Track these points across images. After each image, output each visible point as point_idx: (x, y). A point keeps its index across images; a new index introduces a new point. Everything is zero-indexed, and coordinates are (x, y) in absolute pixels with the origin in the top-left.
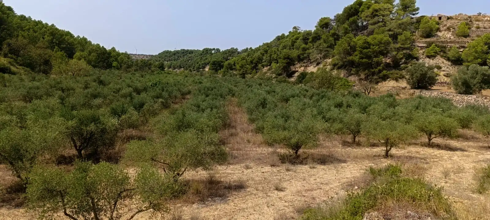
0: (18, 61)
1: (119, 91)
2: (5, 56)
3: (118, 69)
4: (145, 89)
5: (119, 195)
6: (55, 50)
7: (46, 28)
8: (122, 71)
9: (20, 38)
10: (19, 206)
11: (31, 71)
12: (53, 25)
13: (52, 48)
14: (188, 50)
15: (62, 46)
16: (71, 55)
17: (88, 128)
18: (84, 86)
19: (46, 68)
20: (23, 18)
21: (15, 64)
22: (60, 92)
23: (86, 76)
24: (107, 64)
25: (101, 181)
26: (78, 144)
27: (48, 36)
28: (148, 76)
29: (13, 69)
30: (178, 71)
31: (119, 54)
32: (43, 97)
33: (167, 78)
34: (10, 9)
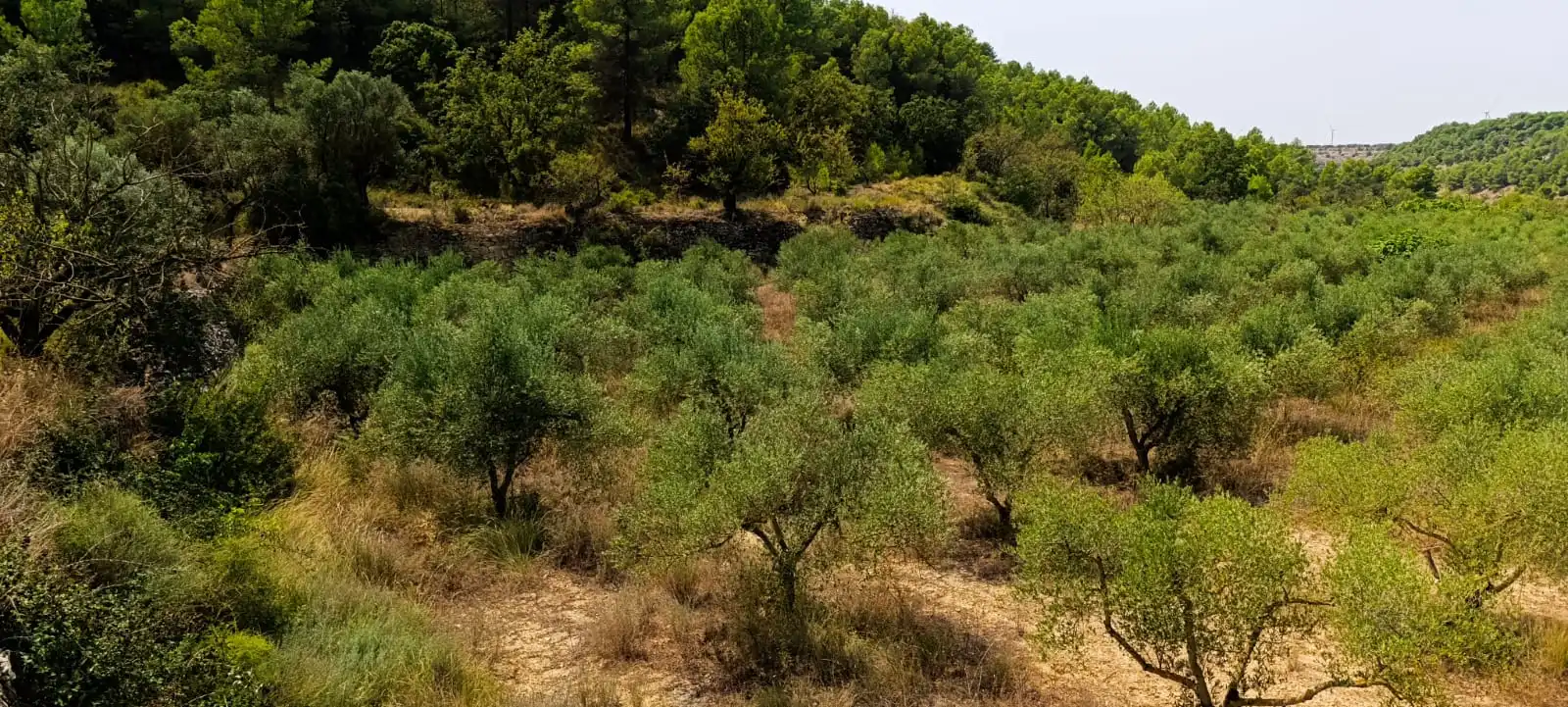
0: (997, 188)
1: (1268, 271)
2: (970, 176)
3: (1265, 197)
4: (1361, 267)
5: (1269, 610)
6: (1087, 150)
7: (1067, 91)
8: (1278, 206)
9: (1004, 127)
10: (989, 575)
11: (1024, 215)
12: (1086, 80)
13: (1080, 148)
14: (1542, 117)
15: (1106, 138)
16: (1127, 164)
17: (1173, 384)
18: (1160, 256)
19: (1061, 205)
20: (1014, 69)
21: (988, 196)
22: (1094, 272)
23: (1167, 223)
24: (1231, 183)
25: (1218, 555)
26: (1140, 431)
27: (1073, 113)
28: (1370, 218)
29: (985, 210)
30: (1491, 197)
31: (1272, 150)
32: (1051, 285)
33: (1446, 225)
34: (986, 50)
